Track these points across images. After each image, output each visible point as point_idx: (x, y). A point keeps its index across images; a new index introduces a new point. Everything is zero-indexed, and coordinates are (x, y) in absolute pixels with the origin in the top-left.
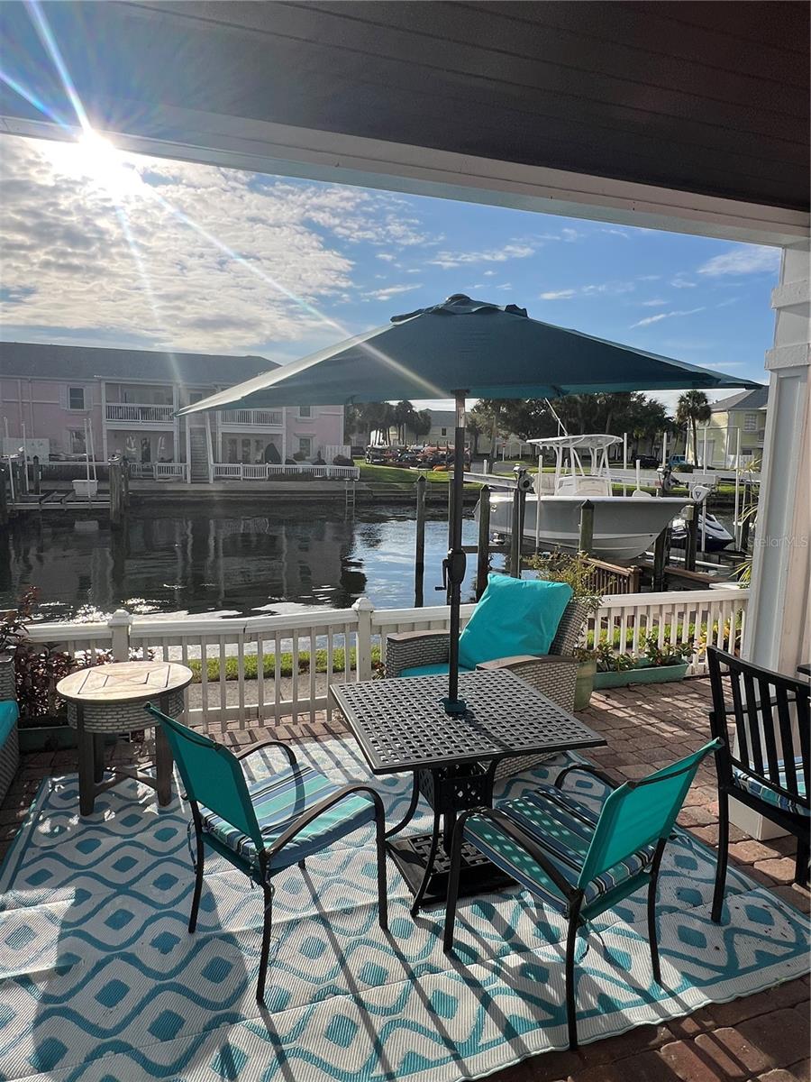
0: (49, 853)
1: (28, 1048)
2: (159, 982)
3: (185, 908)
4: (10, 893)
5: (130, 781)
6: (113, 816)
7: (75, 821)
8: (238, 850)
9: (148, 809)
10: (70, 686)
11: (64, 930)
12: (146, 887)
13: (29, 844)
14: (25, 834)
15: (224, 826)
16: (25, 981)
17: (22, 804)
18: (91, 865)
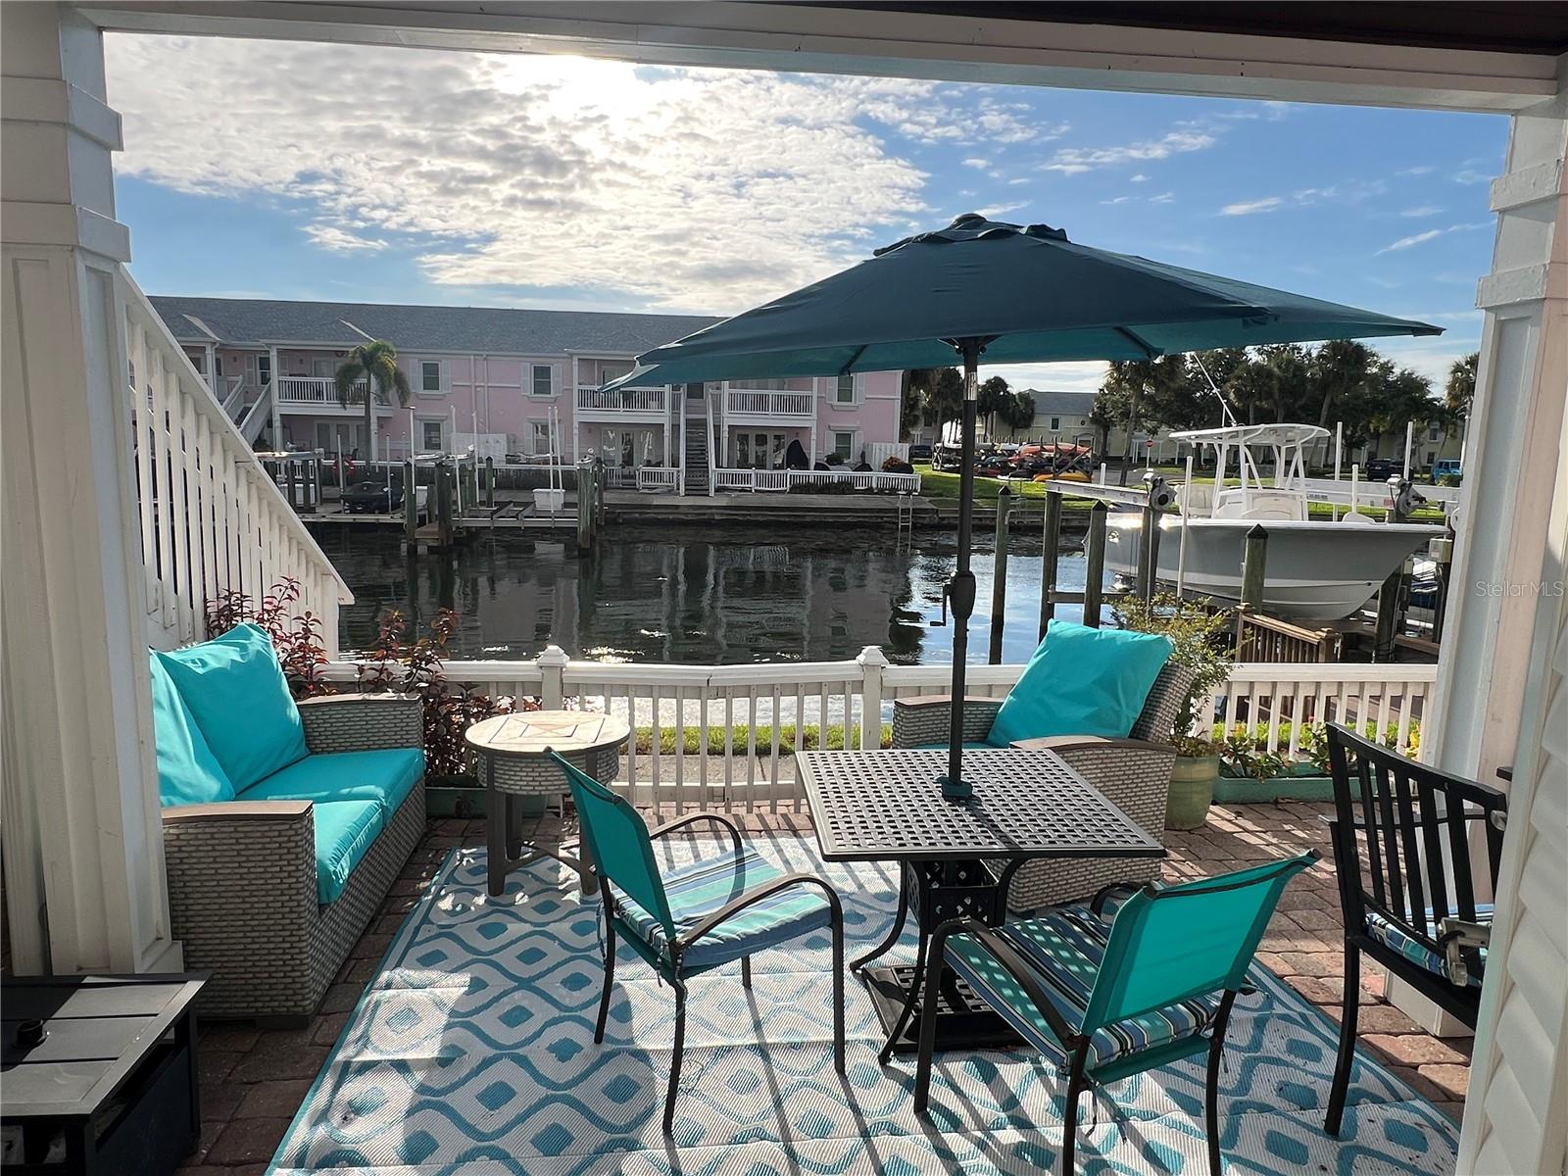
0: (446, 933)
1: (396, 1137)
2: (550, 1092)
3: (592, 1014)
4: (398, 971)
5: (552, 861)
6: (526, 899)
7: (481, 900)
8: (650, 940)
9: (568, 897)
10: (480, 734)
11: (452, 1020)
12: (553, 985)
13: (426, 920)
14: (423, 909)
15: (637, 911)
16: (402, 1067)
17: (424, 875)
18: (491, 953)
